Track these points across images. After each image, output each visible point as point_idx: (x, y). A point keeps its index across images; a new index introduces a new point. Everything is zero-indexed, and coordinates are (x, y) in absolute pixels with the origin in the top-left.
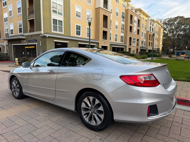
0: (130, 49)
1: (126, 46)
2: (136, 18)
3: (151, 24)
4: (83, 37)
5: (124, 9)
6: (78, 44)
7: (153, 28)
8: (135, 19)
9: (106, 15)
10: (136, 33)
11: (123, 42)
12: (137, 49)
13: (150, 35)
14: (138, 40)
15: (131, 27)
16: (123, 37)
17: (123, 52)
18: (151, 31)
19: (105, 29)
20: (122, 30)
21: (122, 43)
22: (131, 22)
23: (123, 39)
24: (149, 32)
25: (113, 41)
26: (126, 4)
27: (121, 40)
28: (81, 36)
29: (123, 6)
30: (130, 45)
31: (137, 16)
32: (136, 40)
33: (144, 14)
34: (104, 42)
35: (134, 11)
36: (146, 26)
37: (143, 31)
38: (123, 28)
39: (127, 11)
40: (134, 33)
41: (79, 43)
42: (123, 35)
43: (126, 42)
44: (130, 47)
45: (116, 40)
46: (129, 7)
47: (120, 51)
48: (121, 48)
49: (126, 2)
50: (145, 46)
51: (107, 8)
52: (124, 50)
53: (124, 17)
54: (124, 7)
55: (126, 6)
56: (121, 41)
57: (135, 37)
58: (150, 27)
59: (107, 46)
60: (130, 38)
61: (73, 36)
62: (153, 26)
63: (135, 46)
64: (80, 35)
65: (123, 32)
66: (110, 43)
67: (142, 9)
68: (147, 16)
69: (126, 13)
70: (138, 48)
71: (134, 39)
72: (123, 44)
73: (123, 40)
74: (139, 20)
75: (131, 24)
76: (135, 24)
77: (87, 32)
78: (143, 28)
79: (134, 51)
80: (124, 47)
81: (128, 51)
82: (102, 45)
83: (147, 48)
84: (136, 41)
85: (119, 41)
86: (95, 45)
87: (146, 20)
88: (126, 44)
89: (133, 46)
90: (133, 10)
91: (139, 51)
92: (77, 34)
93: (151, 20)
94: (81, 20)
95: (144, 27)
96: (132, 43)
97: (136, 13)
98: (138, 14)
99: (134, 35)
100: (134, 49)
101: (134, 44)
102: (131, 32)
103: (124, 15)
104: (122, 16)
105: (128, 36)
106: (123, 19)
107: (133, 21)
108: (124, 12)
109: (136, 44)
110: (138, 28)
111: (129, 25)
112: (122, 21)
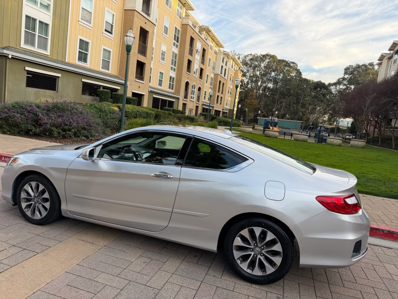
0: (184, 105)
1: (178, 99)
2: (200, 45)
3: (223, 62)
4: (93, 68)
5: (180, 22)
6: (82, 83)
7: (225, 69)
8: (198, 46)
9: (146, 28)
10: (197, 75)
11: (172, 89)
12: (197, 107)
13: (220, 81)
14: (199, 89)
15: (189, 62)
16: (173, 78)
17: (173, 110)
18: (223, 75)
19: (142, 59)
20: (172, 64)
21: (170, 90)
22: (191, 53)
24: (219, 77)
25: (154, 84)
26: (183, 12)
27: (170, 84)
28: (87, 65)
29: (178, 14)
30: (186, 97)
31: (201, 42)
32: (196, 88)
33: (214, 39)
34: (138, 85)
35: (197, 30)
36: (215, 63)
37: (209, 72)
38: (175, 61)
39: (185, 26)
40: (194, 75)
41: (83, 80)
42: (173, 74)
43: (178, 91)
44: (185, 102)
45: (160, 84)
46: (190, 21)
47: (167, 108)
48: (169, 101)
49: (185, 9)
50: (209, 102)
51: (148, 15)
52: (175, 107)
53: (178, 37)
54: (180, 18)
55: (184, 16)
56: (169, 88)
57: (196, 82)
58: (222, 66)
59: (143, 95)
60: (187, 84)
61: (71, 62)
62: (226, 65)
63: (194, 100)
64: (85, 61)
65: (174, 69)
66: (150, 89)
67: (211, 29)
68: (219, 45)
69: (182, 32)
70: (198, 105)
71: (194, 87)
72: (173, 93)
73: (173, 85)
74: (204, 50)
75: (190, 56)
76: (197, 57)
77: (102, 58)
78: (208, 66)
79: (191, 110)
80: (174, 100)
81: (180, 108)
82: (133, 91)
83: (213, 107)
84: (196, 90)
85: (165, 87)
86: (119, 88)
87: (216, 53)
88: (179, 94)
90: (195, 27)
91: (200, 111)
92: (80, 59)
93: (224, 54)
94: (91, 29)
95: (212, 64)
96: (189, 95)
97: (201, 34)
98: (203, 36)
99: (193, 78)
100: (191, 106)
101: (192, 96)
102: (189, 72)
103: (178, 35)
104: (175, 35)
105: (183, 78)
106: (176, 43)
107: (194, 51)
108: (179, 28)
109: (195, 96)
110: (202, 65)
111: (187, 56)
112: (173, 46)
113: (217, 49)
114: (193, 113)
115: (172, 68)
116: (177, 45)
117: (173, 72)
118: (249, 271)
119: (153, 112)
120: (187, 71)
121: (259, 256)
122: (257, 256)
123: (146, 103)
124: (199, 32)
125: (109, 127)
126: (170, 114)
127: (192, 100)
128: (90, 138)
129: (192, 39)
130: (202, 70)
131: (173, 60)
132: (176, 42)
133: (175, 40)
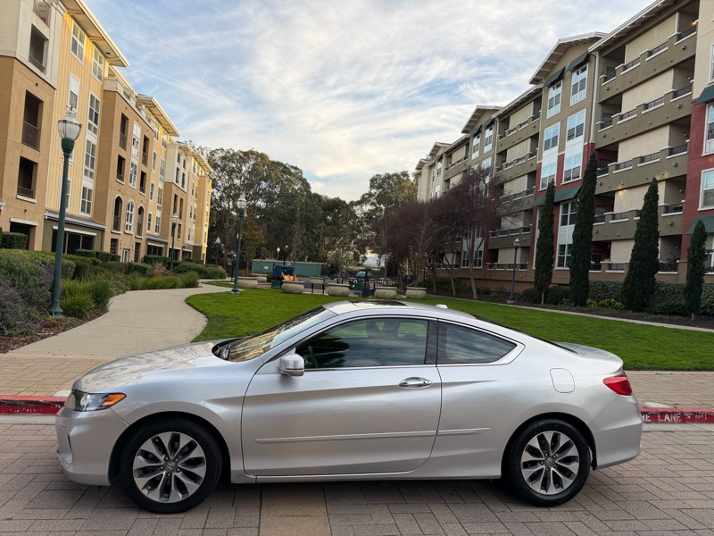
0: (114, 242)
1: (103, 231)
2: (139, 130)
3: (179, 161)
5: (100, 87)
7: (184, 175)
8: (136, 131)
9: (39, 93)
10: (136, 184)
11: (88, 212)
12: (138, 245)
13: (176, 196)
14: (141, 211)
15: (121, 160)
16: (90, 191)
17: (97, 253)
18: (180, 185)
19: (30, 154)
20: (87, 164)
21: (85, 215)
22: (123, 144)
23: (92, 202)
24: (174, 187)
25: (52, 203)
26: (105, 67)
27: (84, 202)
29: (95, 71)
30: (116, 226)
31: (140, 124)
32: (134, 209)
33: (160, 119)
34: (23, 206)
35: (133, 103)
36: (164, 163)
37: (155, 180)
38: (93, 159)
39: (109, 95)
40: (130, 185)
42: (89, 184)
43: (100, 216)
44: (115, 237)
46: (119, 86)
47: (80, 250)
48: (85, 236)
49: (107, 64)
50: (157, 234)
51: (42, 69)
52: (96, 248)
53: (96, 115)
54: (100, 78)
55: (106, 75)
56: (83, 210)
57: (133, 198)
58: (178, 169)
59: (34, 226)
60: (118, 201)
62: (184, 167)
63: (131, 232)
65: (91, 173)
66: (48, 214)
67: (156, 101)
68: (170, 131)
69: (104, 104)
70: (139, 241)
71: (130, 207)
72: (90, 220)
73: (89, 204)
74: (146, 139)
75: (122, 150)
76: (134, 155)
78: (154, 168)
79: (127, 252)
80: (95, 234)
81: (107, 249)
82: (12, 220)
83: (167, 243)
84: (135, 212)
85: (75, 209)
87: (164, 144)
88: (103, 221)
89: (127, 232)
90: (129, 97)
91: (143, 253)
93: (180, 148)
95: (158, 165)
96: (123, 223)
97: (139, 110)
98: (143, 115)
99: (128, 190)
100: (126, 243)
101: (128, 223)
102: (122, 179)
103: (97, 109)
104: (91, 110)
105: (109, 192)
106: (94, 125)
107: (129, 141)
108: (97, 97)
109: (133, 224)
110: (143, 166)
111: (116, 150)
112: (88, 130)
113: (165, 137)
114: (132, 258)
115: (86, 171)
116: (95, 129)
117: (88, 178)
118: (543, 492)
119: (72, 263)
120: (118, 177)
121: (552, 469)
122: (549, 470)
123: (39, 242)
124: (136, 106)
125: (33, 304)
126: (95, 264)
127: (127, 231)
128: (7, 332)
129: (124, 119)
130: (143, 175)
131: (87, 156)
132: (92, 123)
133: (91, 118)
